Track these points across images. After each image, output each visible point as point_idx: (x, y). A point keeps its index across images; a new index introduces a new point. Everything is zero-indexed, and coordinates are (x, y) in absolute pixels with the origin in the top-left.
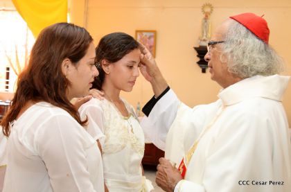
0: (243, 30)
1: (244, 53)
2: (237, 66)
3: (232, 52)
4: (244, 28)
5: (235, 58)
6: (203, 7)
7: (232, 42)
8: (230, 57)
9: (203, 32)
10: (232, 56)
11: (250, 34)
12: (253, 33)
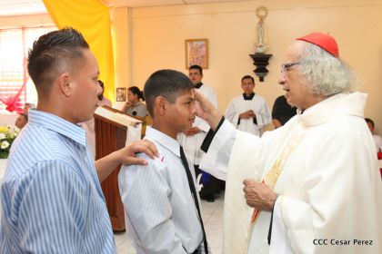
0: (318, 50)
1: (323, 71)
2: (319, 86)
3: (311, 72)
4: (319, 48)
5: (315, 78)
6: (258, 10)
7: (309, 63)
8: (309, 78)
9: (258, 38)
10: (312, 77)
11: (325, 52)
12: (327, 51)
